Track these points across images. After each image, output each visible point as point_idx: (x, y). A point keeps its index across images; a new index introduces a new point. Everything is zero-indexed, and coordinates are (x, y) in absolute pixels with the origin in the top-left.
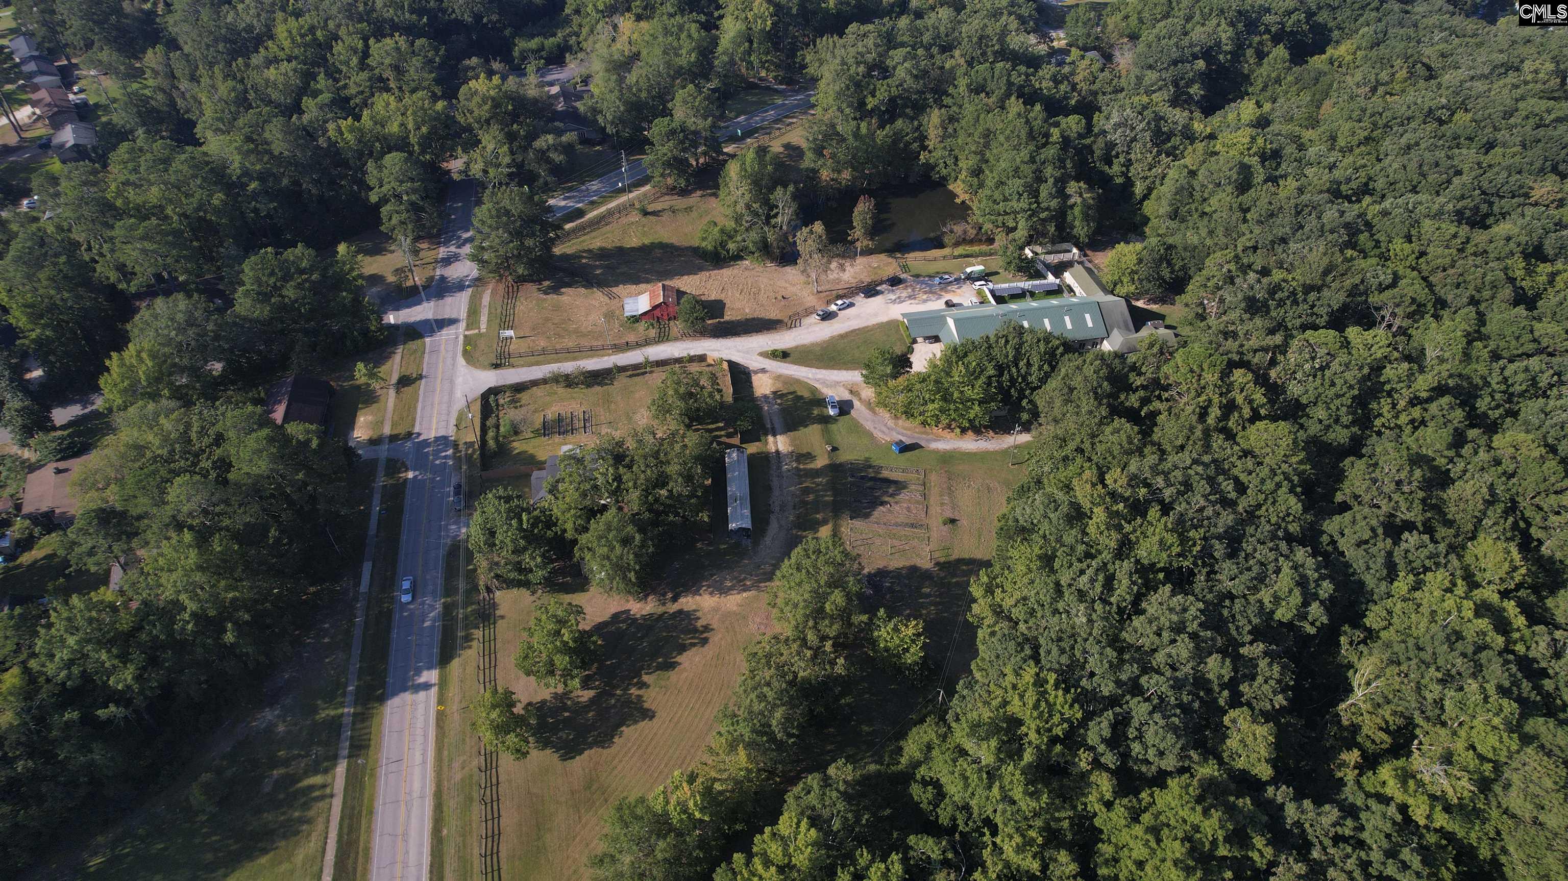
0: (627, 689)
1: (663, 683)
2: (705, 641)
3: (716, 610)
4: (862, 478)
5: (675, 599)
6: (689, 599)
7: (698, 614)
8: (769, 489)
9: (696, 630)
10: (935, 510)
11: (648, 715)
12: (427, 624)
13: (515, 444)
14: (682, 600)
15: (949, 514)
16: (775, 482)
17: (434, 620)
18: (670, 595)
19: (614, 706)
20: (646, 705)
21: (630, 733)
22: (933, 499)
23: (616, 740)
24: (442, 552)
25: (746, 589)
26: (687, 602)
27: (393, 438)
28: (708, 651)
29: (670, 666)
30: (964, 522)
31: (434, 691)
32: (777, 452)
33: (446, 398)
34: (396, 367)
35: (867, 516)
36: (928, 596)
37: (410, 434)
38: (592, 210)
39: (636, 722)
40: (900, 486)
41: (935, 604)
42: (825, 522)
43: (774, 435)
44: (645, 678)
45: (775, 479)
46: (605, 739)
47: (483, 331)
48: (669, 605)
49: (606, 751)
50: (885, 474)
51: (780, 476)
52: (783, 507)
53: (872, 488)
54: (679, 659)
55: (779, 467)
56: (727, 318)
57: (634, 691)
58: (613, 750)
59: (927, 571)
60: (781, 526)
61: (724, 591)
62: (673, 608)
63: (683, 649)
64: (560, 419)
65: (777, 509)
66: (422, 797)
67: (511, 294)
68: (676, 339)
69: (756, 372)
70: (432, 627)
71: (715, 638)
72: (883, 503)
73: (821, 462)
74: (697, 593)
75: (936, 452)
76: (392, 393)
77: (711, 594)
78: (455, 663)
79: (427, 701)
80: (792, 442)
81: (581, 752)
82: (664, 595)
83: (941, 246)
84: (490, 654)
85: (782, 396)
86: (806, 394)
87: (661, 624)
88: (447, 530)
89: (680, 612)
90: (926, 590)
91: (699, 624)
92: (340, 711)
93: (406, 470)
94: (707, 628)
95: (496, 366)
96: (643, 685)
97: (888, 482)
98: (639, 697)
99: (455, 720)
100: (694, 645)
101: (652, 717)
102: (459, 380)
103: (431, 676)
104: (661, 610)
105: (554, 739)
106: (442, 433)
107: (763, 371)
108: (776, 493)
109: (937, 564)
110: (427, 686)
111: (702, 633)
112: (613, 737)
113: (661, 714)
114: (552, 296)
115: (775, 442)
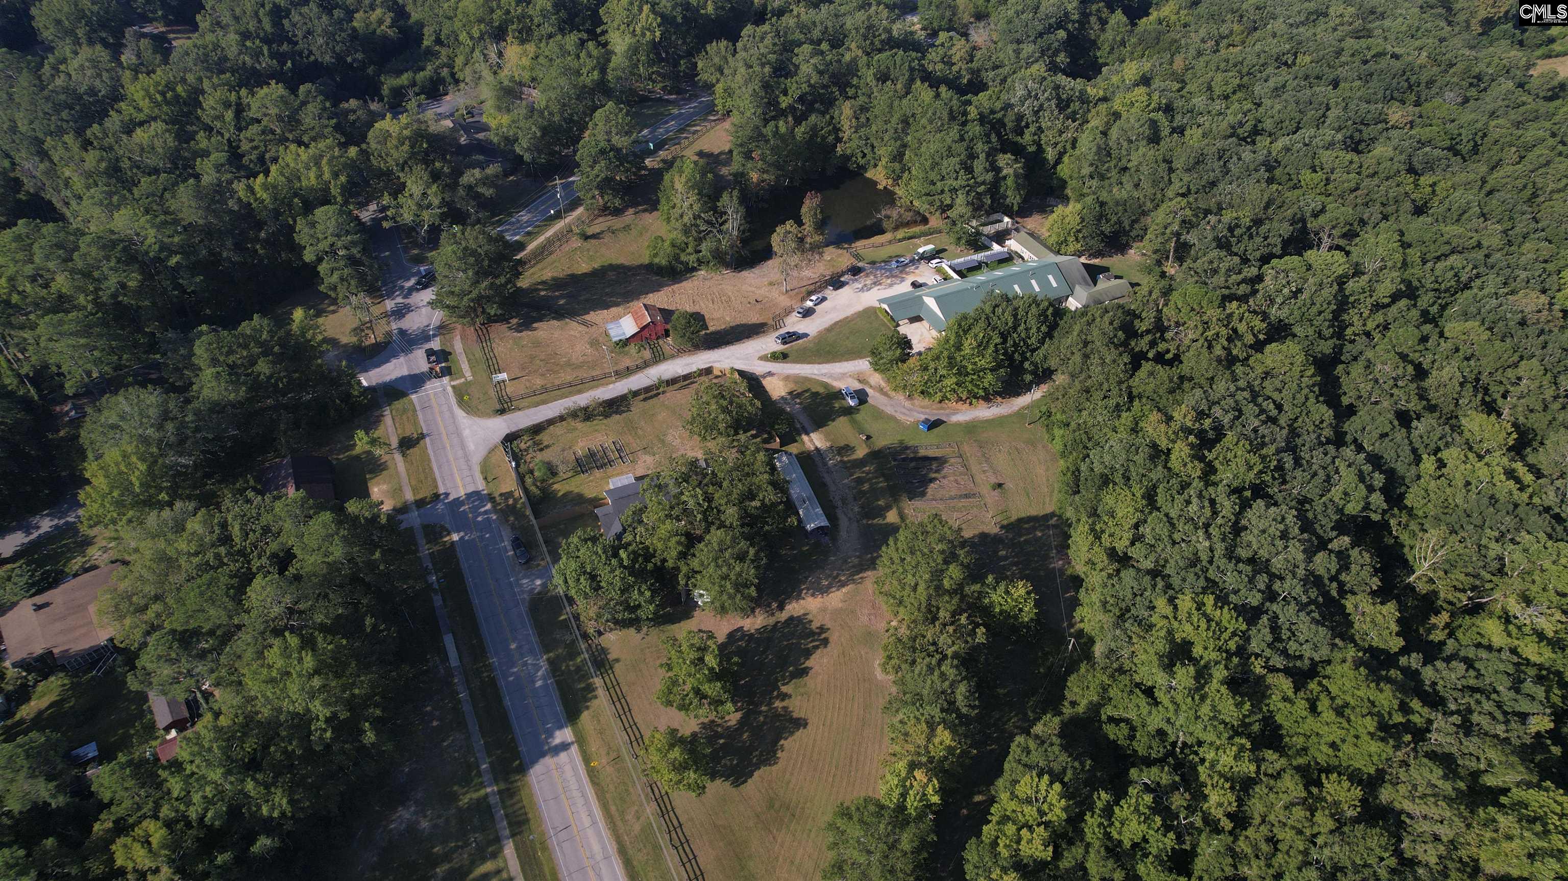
0: (769, 704)
1: (802, 690)
2: (826, 642)
3: (824, 610)
4: (904, 460)
5: (781, 608)
6: (795, 604)
7: (810, 617)
8: (824, 485)
9: (812, 633)
10: (980, 478)
11: (800, 723)
12: (539, 684)
13: (555, 486)
14: (789, 607)
15: (993, 480)
16: (827, 479)
17: (544, 678)
18: (775, 605)
19: (764, 723)
20: (795, 715)
21: (791, 745)
22: (975, 468)
23: (779, 754)
24: (523, 609)
25: (843, 585)
26: (794, 608)
27: (420, 503)
28: (833, 650)
29: (804, 672)
30: (1009, 485)
31: (574, 749)
32: (817, 449)
33: (460, 453)
34: (391, 430)
35: (923, 494)
36: (1005, 558)
37: (436, 497)
38: (531, 241)
39: (792, 733)
40: (941, 461)
41: (1016, 564)
42: (888, 508)
43: (807, 434)
44: (784, 689)
45: (826, 476)
46: (769, 757)
47: (470, 378)
48: (778, 614)
49: (774, 768)
50: (922, 452)
51: (829, 471)
52: (844, 500)
53: (917, 468)
54: (808, 664)
55: (825, 464)
56: (712, 329)
57: (778, 704)
58: (781, 765)
59: (996, 535)
60: (850, 519)
61: (825, 591)
62: (783, 616)
63: (808, 654)
64: (592, 454)
65: (840, 503)
66: (607, 858)
67: (483, 337)
68: (673, 357)
69: (764, 377)
70: (545, 686)
71: (833, 637)
72: (932, 480)
73: (861, 451)
74: (799, 597)
75: (958, 424)
76: (398, 457)
77: (813, 595)
78: (585, 716)
79: (571, 760)
80: (827, 437)
81: (751, 775)
82: (769, 605)
83: (882, 232)
84: (619, 699)
85: (799, 395)
86: (821, 390)
87: (778, 635)
88: (521, 585)
89: (791, 618)
90: (1003, 553)
91: (814, 626)
92: (482, 792)
93: (449, 534)
94: (822, 630)
95: (502, 412)
96: (784, 696)
97: (926, 459)
98: (785, 708)
99: (608, 772)
100: (817, 647)
101: (805, 725)
102: (466, 433)
103: (565, 735)
104: (771, 621)
105: (719, 768)
106: (470, 489)
107: (770, 374)
108: (832, 488)
109: (1002, 527)
110: (565, 746)
111: (820, 634)
112: (775, 753)
113: (813, 720)
114: (526, 333)
115: (811, 441)
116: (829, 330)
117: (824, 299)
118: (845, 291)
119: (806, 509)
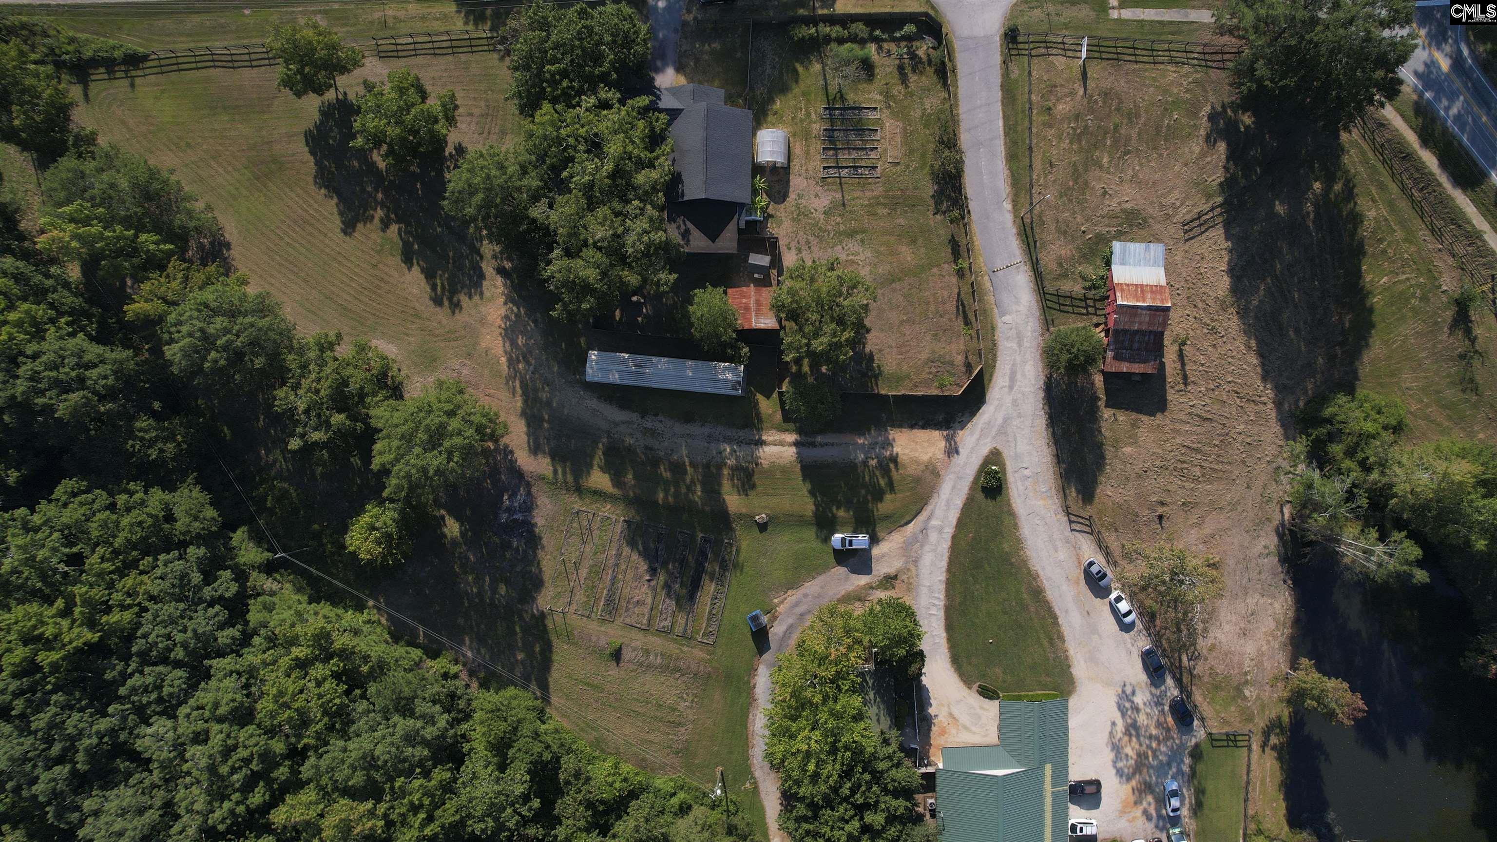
0: (383, 205)
1: (387, 247)
2: (437, 301)
3: (482, 321)
4: (703, 554)
5: (501, 271)
6: (501, 289)
7: (476, 298)
8: (688, 419)
9: (453, 292)
10: (637, 640)
11: (348, 228)
13: (817, 67)
14: (499, 281)
15: (627, 654)
16: (695, 429)
18: (508, 265)
19: (363, 190)
20: (360, 226)
21: (329, 208)
22: (656, 642)
23: (323, 191)
25: (512, 362)
26: (496, 286)
28: (426, 306)
29: (408, 259)
30: (613, 671)
32: (761, 443)
35: (632, 543)
36: (494, 591)
39: (341, 214)
40: (685, 603)
41: (480, 594)
42: (617, 482)
43: (796, 444)
44: (394, 228)
45: (706, 430)
46: (325, 180)
47: (1116, 13)
48: (494, 265)
49: (310, 179)
50: (709, 588)
51: (710, 438)
52: (653, 433)
53: (683, 562)
54: (416, 269)
55: (729, 440)
56: (1107, 414)
57: (379, 213)
58: (312, 188)
59: (534, 599)
60: (616, 424)
61: (509, 334)
62: (489, 268)
63: (429, 275)
64: (861, 129)
65: (649, 425)
69: (949, 439)
71: (442, 315)
72: (653, 571)
73: (733, 501)
74: (509, 299)
75: (752, 671)
77: (507, 317)
80: (780, 468)
81: (312, 152)
84: (452, 47)
85: (886, 472)
86: (888, 508)
87: (465, 250)
89: (482, 276)
90: (503, 589)
91: (463, 298)
94: (456, 306)
95: (1011, 36)
96: (385, 225)
97: (694, 587)
98: (372, 220)
100: (434, 288)
101: (345, 232)
105: (331, 123)
107: (952, 450)
109: (543, 615)
111: (450, 300)
112: (326, 187)
113: (348, 243)
114: (1204, 126)
115: (782, 443)
116: (1038, 593)
119: (625, 362)
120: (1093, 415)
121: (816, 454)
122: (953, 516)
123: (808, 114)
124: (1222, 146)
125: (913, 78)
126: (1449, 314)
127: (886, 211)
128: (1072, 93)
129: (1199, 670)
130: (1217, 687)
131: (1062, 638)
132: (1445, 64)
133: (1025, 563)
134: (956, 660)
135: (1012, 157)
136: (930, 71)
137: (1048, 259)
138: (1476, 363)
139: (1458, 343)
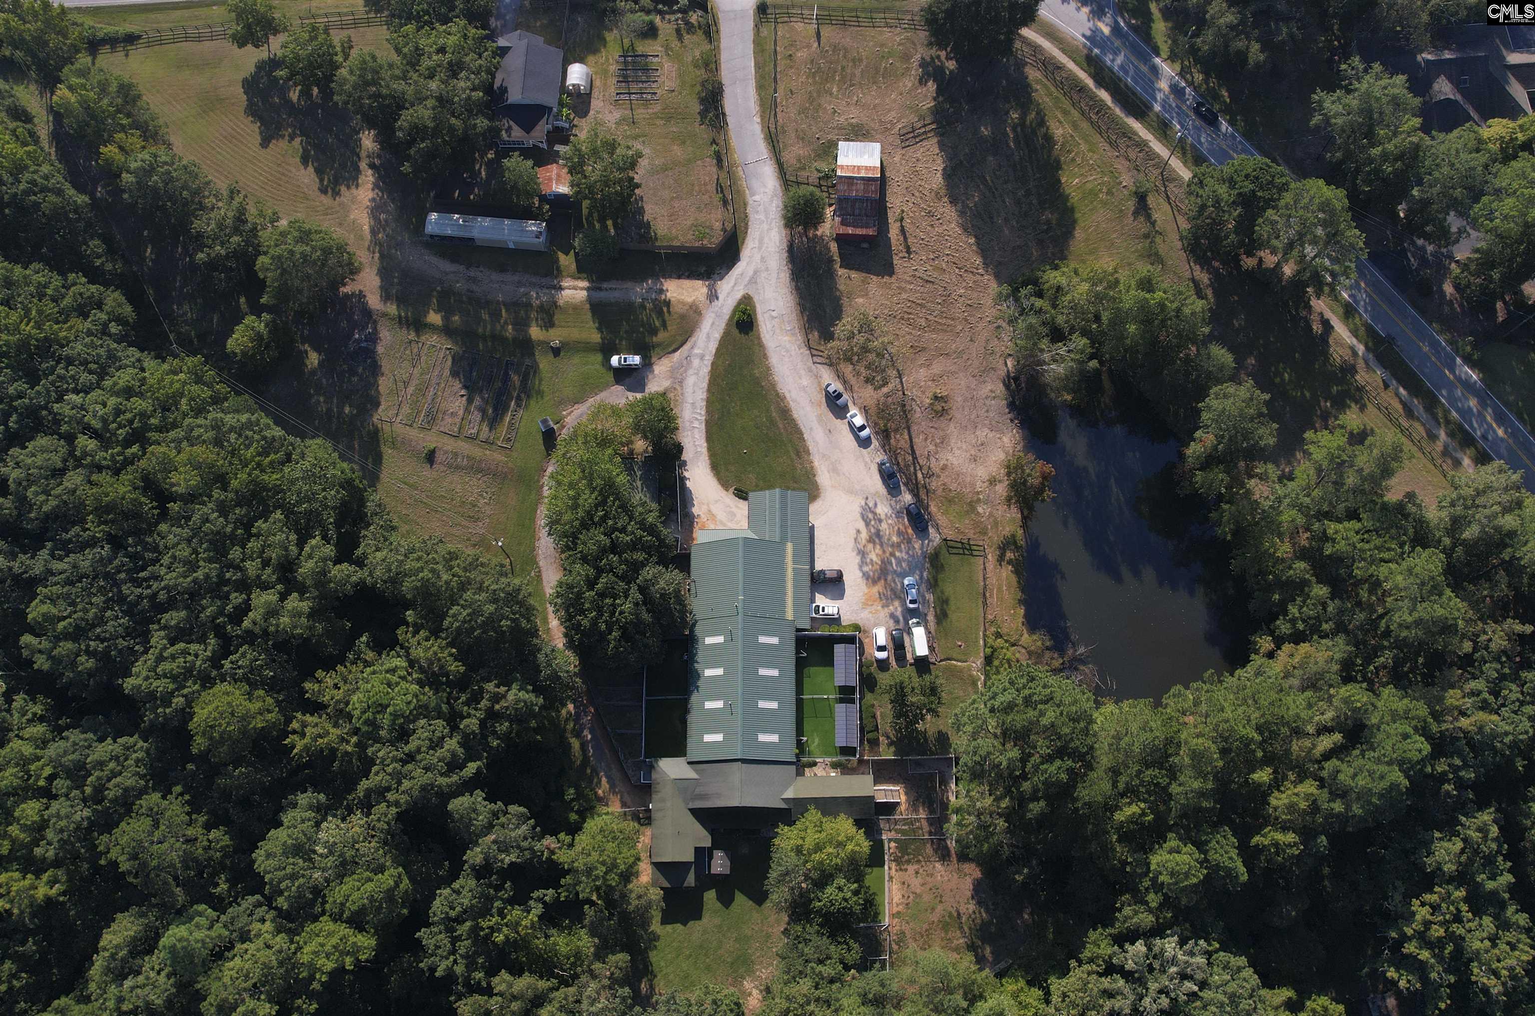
0: (292, 126)
1: (291, 153)
2: (323, 191)
3: (354, 200)
4: (507, 374)
5: (372, 166)
6: (371, 179)
7: (353, 187)
8: (502, 269)
9: (336, 184)
10: (449, 445)
11: (266, 143)
13: (615, 30)
14: (370, 172)
15: (439, 457)
16: (509, 277)
18: (377, 162)
19: (280, 117)
20: (274, 140)
21: (252, 130)
22: (464, 447)
23: (250, 118)
25: (373, 232)
26: (368, 177)
28: (314, 194)
29: (305, 160)
30: (427, 472)
32: (561, 288)
36: (340, 409)
38: (1149, 127)
39: (261, 133)
42: (447, 321)
43: (588, 289)
44: (298, 140)
45: (516, 278)
46: (252, 110)
48: (367, 161)
49: (242, 109)
51: (520, 284)
52: (474, 280)
53: (491, 383)
54: (311, 169)
55: (533, 285)
56: (841, 272)
57: (289, 131)
58: (243, 116)
59: (371, 416)
60: (447, 274)
61: (374, 212)
62: (363, 165)
63: (319, 172)
64: (646, 69)
65: (472, 274)
69: (710, 287)
71: (326, 200)
73: (535, 332)
74: (376, 186)
77: (373, 200)
80: (575, 308)
81: (245, 93)
82: (379, 156)
89: (358, 171)
91: (343, 188)
94: (336, 194)
95: (762, 9)
96: (292, 138)
98: (283, 136)
100: (321, 180)
101: (263, 145)
104: (363, 154)
105: (263, 73)
107: (713, 296)
108: (495, 276)
111: (333, 190)
112: (253, 115)
113: (264, 152)
114: (916, 71)
115: (575, 288)
116: (785, 413)
117: (865, 443)
118: (876, 484)
120: (830, 274)
121: (602, 295)
122: (713, 347)
123: (607, 59)
124: (932, 86)
125: (687, 37)
126: (1131, 205)
127: (662, 122)
128: (809, 46)
129: (934, 484)
130: (950, 501)
131: (808, 453)
132: (1106, 30)
133: (773, 386)
134: (715, 467)
135: (760, 87)
136: (700, 32)
137: (790, 156)
138: (1158, 239)
139: (1142, 226)
